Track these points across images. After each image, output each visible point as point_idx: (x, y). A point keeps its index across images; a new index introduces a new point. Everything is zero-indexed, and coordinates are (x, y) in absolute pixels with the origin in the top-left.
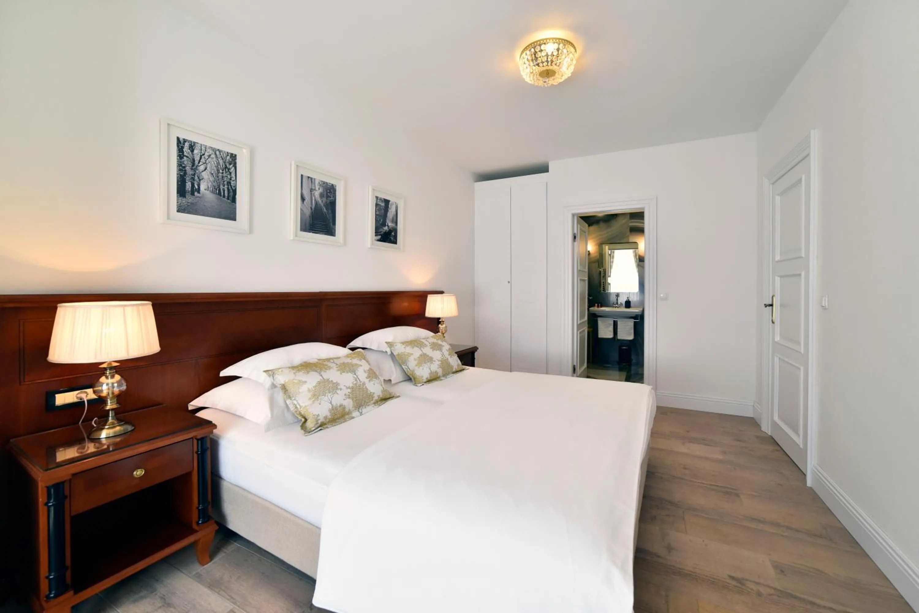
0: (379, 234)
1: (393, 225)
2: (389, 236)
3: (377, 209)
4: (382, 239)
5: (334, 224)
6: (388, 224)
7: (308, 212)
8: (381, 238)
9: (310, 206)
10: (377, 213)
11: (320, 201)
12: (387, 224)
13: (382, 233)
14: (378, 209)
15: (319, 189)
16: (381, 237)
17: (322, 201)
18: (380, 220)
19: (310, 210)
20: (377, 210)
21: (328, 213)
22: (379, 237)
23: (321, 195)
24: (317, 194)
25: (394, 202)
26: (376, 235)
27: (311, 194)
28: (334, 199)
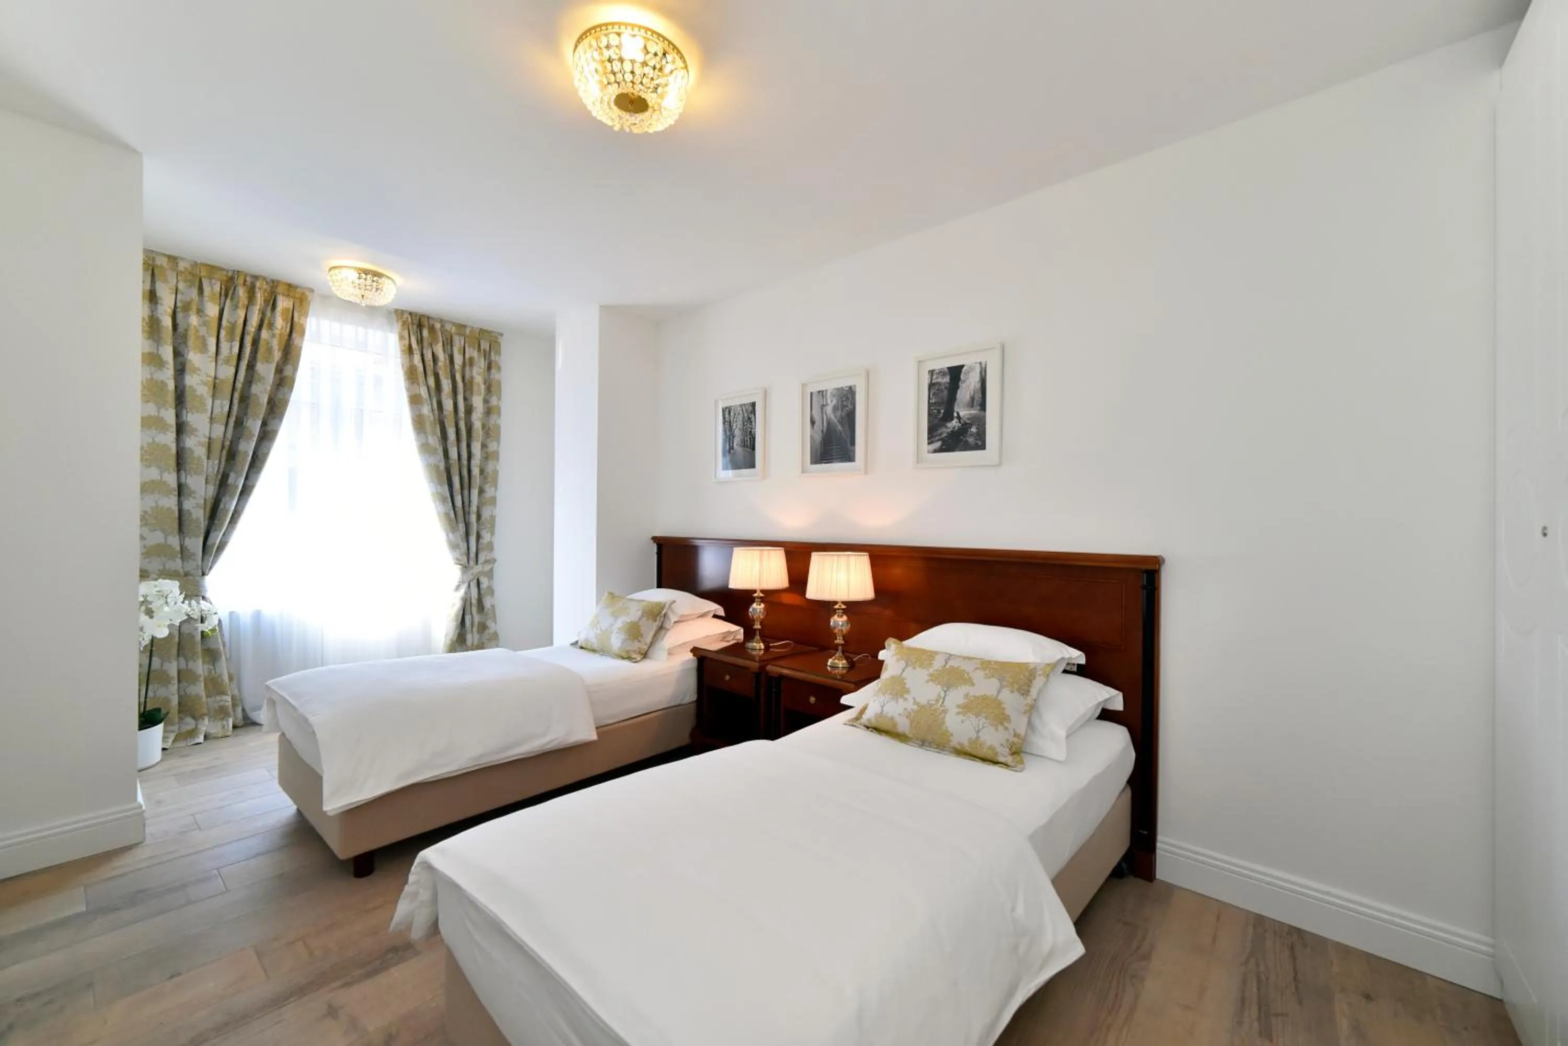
0: (937, 438)
1: (972, 412)
2: (962, 437)
3: (931, 394)
4: (944, 447)
5: (853, 443)
6: (958, 413)
7: (818, 438)
8: (943, 445)
9: (821, 428)
10: (931, 401)
11: (833, 417)
12: (955, 415)
13: (944, 435)
14: (934, 394)
15: (832, 401)
16: (943, 443)
17: (836, 417)
18: (939, 411)
19: (820, 433)
20: (931, 396)
21: (844, 430)
22: (938, 445)
23: (835, 409)
24: (829, 409)
25: (976, 363)
26: (929, 443)
27: (822, 413)
28: (852, 407)
